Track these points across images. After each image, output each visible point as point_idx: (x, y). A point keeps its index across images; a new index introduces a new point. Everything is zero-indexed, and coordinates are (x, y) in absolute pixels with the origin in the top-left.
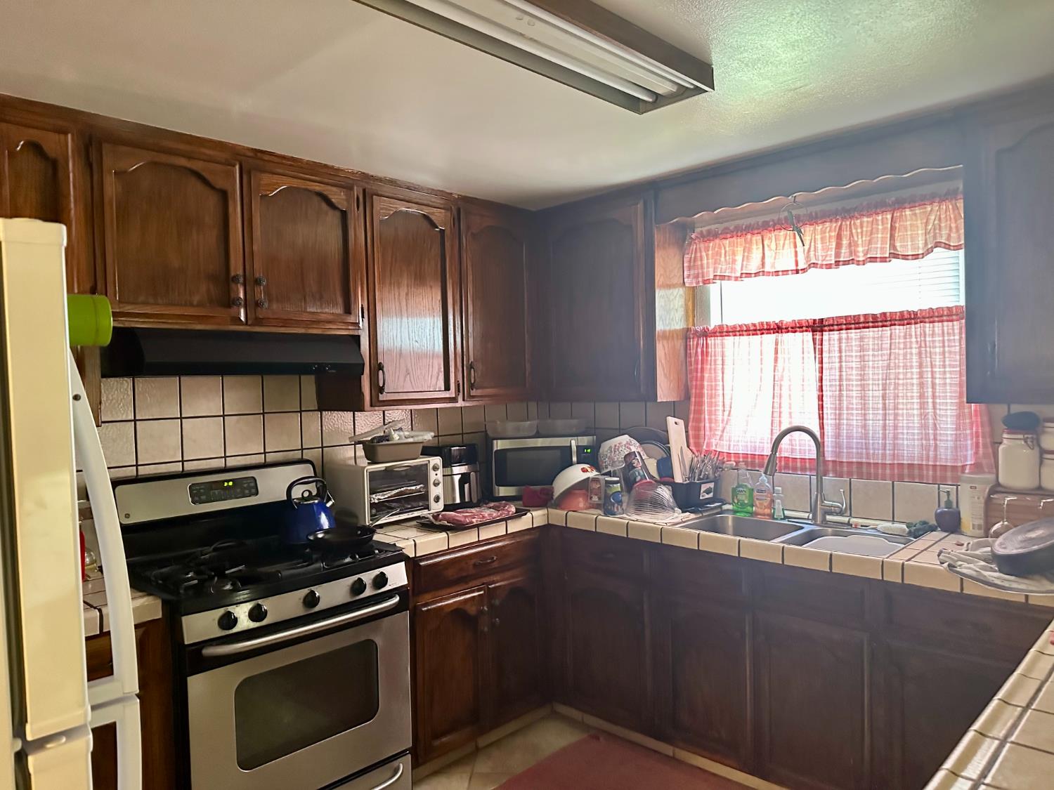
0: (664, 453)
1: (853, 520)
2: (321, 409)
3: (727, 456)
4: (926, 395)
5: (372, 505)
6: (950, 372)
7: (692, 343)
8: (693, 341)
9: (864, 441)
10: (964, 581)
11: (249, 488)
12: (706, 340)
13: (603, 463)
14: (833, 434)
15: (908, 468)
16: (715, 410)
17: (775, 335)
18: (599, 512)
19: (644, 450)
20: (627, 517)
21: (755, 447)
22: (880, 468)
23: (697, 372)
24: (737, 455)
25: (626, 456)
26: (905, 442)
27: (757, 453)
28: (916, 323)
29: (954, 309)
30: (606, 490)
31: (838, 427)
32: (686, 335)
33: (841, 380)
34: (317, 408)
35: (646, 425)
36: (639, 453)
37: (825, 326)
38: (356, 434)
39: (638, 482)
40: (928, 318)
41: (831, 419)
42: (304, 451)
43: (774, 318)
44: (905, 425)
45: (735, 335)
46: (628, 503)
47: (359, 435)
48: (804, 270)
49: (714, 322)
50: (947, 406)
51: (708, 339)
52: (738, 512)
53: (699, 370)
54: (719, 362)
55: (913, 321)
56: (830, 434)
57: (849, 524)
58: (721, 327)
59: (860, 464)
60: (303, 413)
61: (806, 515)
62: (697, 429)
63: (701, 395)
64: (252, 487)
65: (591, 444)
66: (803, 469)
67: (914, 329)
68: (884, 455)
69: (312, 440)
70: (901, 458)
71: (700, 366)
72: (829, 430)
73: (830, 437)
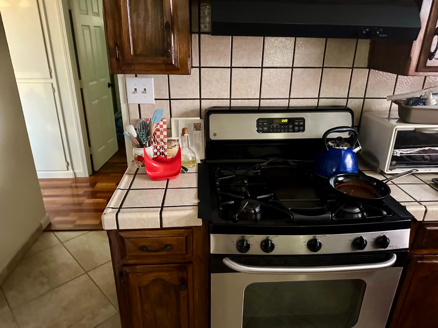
2: (370, 67)
5: (394, 158)
11: (299, 126)
34: (366, 66)
38: (395, 94)
42: (349, 99)
47: (397, 95)
60: (354, 69)
64: (301, 126)
69: (357, 91)
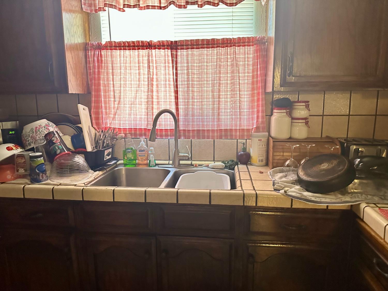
0: (75, 131)
1: (193, 162)
3: (119, 131)
4: (236, 89)
6: (248, 76)
7: (90, 53)
8: (91, 52)
9: (201, 117)
10: (293, 201)
12: (101, 51)
13: (26, 141)
14: (184, 114)
15: (225, 131)
16: (109, 101)
17: (147, 50)
18: (27, 181)
19: (60, 129)
20: (51, 182)
21: (136, 124)
22: (211, 132)
23: (95, 74)
24: (125, 129)
25: (46, 135)
26: (223, 117)
27: (138, 128)
28: (231, 46)
29: (251, 38)
30: (30, 164)
31: (187, 109)
32: (86, 47)
33: (188, 81)
35: (58, 112)
36: (57, 132)
37: (178, 46)
39: (59, 154)
40: (237, 43)
41: (182, 105)
43: (146, 38)
44: (223, 107)
45: (121, 49)
46: (51, 171)
48: (165, 8)
49: (105, 39)
50: (245, 96)
51: (102, 51)
52: (127, 165)
53: (96, 73)
54: (110, 68)
55: (229, 45)
56: (182, 114)
57: (192, 165)
58: (110, 42)
59: (199, 131)
61: (167, 162)
62: (97, 113)
63: (98, 90)
65: (15, 128)
66: (167, 136)
67: (230, 50)
68: (213, 125)
70: (221, 126)
71: (96, 70)
72: (181, 112)
73: (182, 116)
